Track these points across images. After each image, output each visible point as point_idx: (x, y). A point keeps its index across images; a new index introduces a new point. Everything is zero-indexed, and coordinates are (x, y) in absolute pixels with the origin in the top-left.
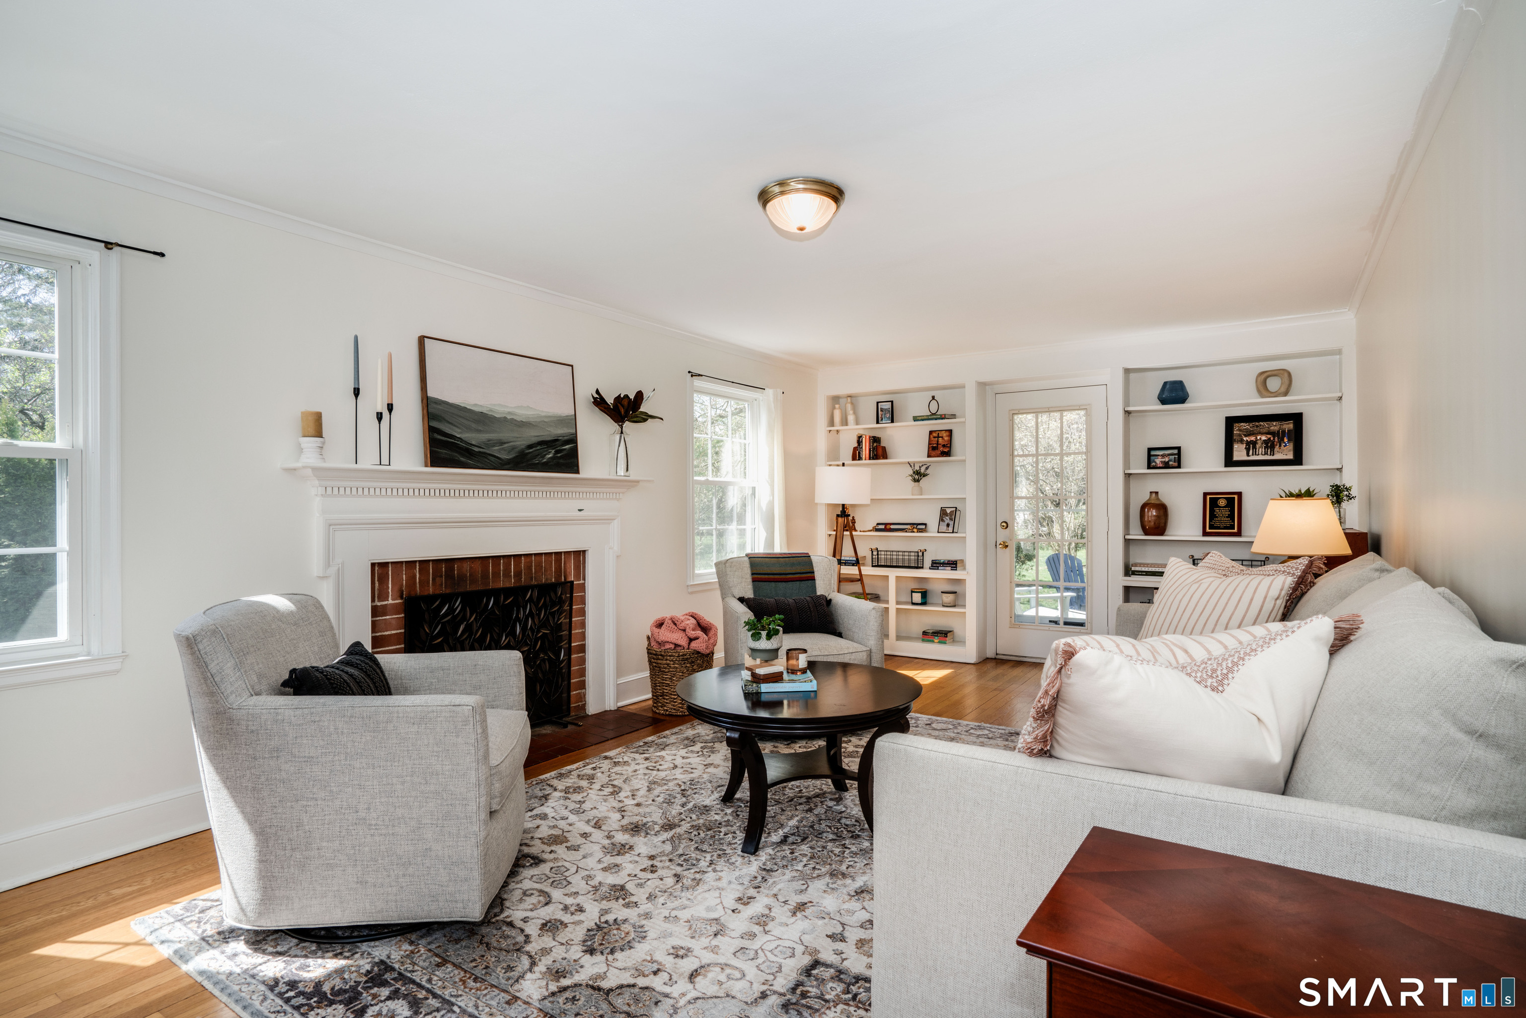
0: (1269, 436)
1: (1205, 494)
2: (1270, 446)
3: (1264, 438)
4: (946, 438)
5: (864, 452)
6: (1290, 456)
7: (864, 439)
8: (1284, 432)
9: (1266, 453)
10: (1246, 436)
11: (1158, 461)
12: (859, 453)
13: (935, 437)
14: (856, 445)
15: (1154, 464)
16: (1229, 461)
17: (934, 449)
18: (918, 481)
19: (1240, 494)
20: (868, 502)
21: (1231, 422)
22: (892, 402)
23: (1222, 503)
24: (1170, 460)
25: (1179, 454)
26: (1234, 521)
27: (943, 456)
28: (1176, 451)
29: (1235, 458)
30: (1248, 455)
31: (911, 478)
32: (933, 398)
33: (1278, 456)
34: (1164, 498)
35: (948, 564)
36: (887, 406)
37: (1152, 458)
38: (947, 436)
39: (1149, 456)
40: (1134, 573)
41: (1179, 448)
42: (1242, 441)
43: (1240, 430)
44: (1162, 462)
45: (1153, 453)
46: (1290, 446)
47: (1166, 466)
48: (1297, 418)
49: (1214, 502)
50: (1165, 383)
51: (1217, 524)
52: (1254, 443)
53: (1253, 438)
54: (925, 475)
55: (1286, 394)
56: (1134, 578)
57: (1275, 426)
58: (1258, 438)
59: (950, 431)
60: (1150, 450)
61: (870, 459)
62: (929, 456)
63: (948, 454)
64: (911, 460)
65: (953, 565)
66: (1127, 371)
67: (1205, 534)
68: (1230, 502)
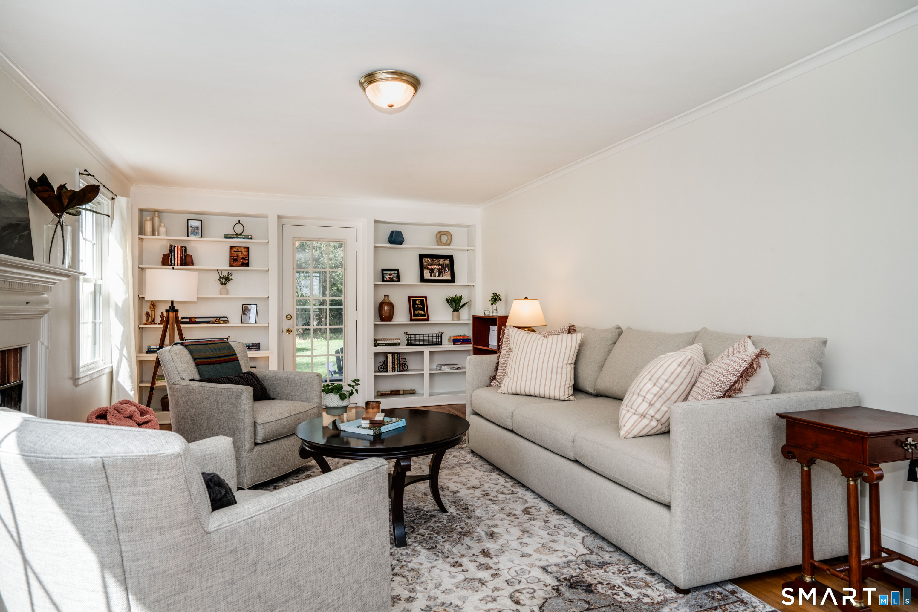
0: (440, 266)
1: (409, 298)
2: (440, 272)
3: (437, 267)
4: (245, 253)
5: (176, 260)
6: (449, 278)
7: (176, 249)
8: (446, 264)
9: (439, 276)
10: (429, 266)
11: (388, 277)
12: (171, 259)
13: (235, 252)
14: (168, 252)
15: (385, 279)
16: (423, 280)
17: (235, 260)
18: (225, 284)
19: (426, 297)
20: (195, 300)
21: (422, 257)
22: (201, 221)
23: (418, 302)
24: (394, 277)
25: (398, 273)
26: (425, 313)
27: (243, 266)
28: (396, 272)
29: (425, 278)
30: (431, 276)
31: (219, 281)
32: (239, 222)
33: (444, 278)
34: (392, 299)
35: (252, 346)
36: (198, 224)
37: (384, 275)
38: (245, 251)
39: (383, 274)
40: (379, 345)
41: (398, 270)
42: (427, 268)
43: (426, 262)
44: (389, 278)
45: (385, 272)
46: (449, 273)
47: (392, 280)
48: (451, 258)
49: (414, 301)
50: (392, 232)
51: (417, 314)
52: (433, 270)
53: (432, 267)
54: (230, 280)
55: (449, 245)
56: (378, 347)
57: (442, 262)
58: (435, 267)
59: (247, 248)
60: (383, 270)
61: (181, 265)
62: (231, 266)
63: (246, 265)
64: (219, 268)
65: (257, 347)
66: (376, 222)
67: (412, 320)
68: (422, 301)
